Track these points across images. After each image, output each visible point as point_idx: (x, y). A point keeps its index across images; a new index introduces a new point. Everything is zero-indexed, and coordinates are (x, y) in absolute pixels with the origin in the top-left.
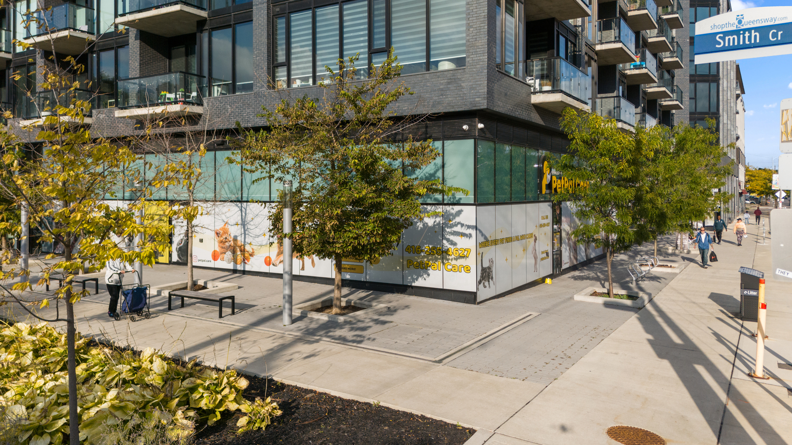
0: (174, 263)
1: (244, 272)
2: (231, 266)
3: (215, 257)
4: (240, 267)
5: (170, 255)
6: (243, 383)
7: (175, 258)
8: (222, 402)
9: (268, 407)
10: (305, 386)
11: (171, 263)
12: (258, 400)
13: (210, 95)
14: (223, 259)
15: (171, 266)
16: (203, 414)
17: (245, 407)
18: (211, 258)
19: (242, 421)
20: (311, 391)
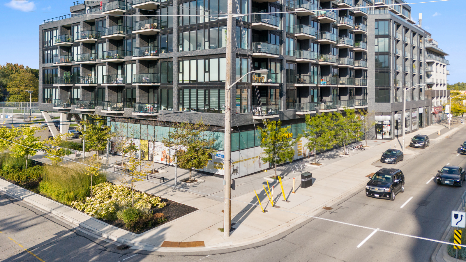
0: (149, 161)
1: (169, 165)
2: (165, 163)
3: (162, 160)
4: (168, 163)
5: (148, 158)
6: (160, 199)
7: (150, 159)
8: (156, 203)
9: (164, 204)
10: (172, 200)
11: (148, 160)
12: (162, 203)
13: (161, 109)
14: (164, 161)
15: (148, 161)
16: (153, 204)
17: (160, 204)
18: (160, 160)
19: (159, 206)
20: (173, 202)
